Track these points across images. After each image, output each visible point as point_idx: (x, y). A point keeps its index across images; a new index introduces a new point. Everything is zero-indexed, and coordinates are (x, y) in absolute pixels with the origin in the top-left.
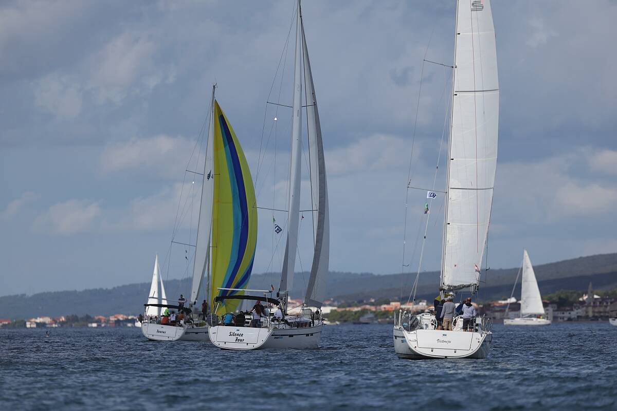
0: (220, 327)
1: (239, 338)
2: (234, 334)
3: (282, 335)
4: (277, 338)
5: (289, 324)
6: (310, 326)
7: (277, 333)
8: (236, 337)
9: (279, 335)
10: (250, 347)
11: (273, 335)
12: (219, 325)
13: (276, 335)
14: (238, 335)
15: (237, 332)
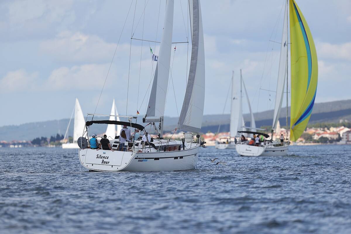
0: (89, 150)
1: (105, 160)
2: (101, 157)
3: (146, 158)
4: (141, 161)
5: (156, 148)
6: (180, 149)
7: (140, 156)
8: (102, 159)
9: (143, 158)
10: (115, 169)
11: (136, 158)
12: (88, 148)
13: (139, 158)
14: (104, 157)
15: (103, 155)
